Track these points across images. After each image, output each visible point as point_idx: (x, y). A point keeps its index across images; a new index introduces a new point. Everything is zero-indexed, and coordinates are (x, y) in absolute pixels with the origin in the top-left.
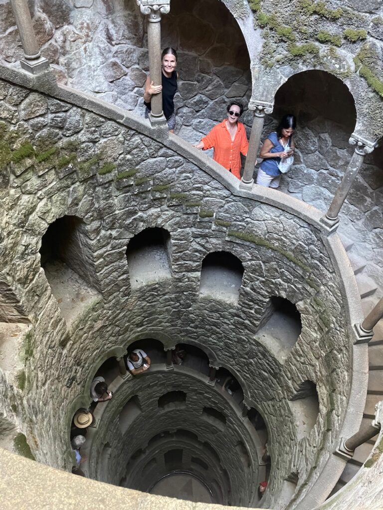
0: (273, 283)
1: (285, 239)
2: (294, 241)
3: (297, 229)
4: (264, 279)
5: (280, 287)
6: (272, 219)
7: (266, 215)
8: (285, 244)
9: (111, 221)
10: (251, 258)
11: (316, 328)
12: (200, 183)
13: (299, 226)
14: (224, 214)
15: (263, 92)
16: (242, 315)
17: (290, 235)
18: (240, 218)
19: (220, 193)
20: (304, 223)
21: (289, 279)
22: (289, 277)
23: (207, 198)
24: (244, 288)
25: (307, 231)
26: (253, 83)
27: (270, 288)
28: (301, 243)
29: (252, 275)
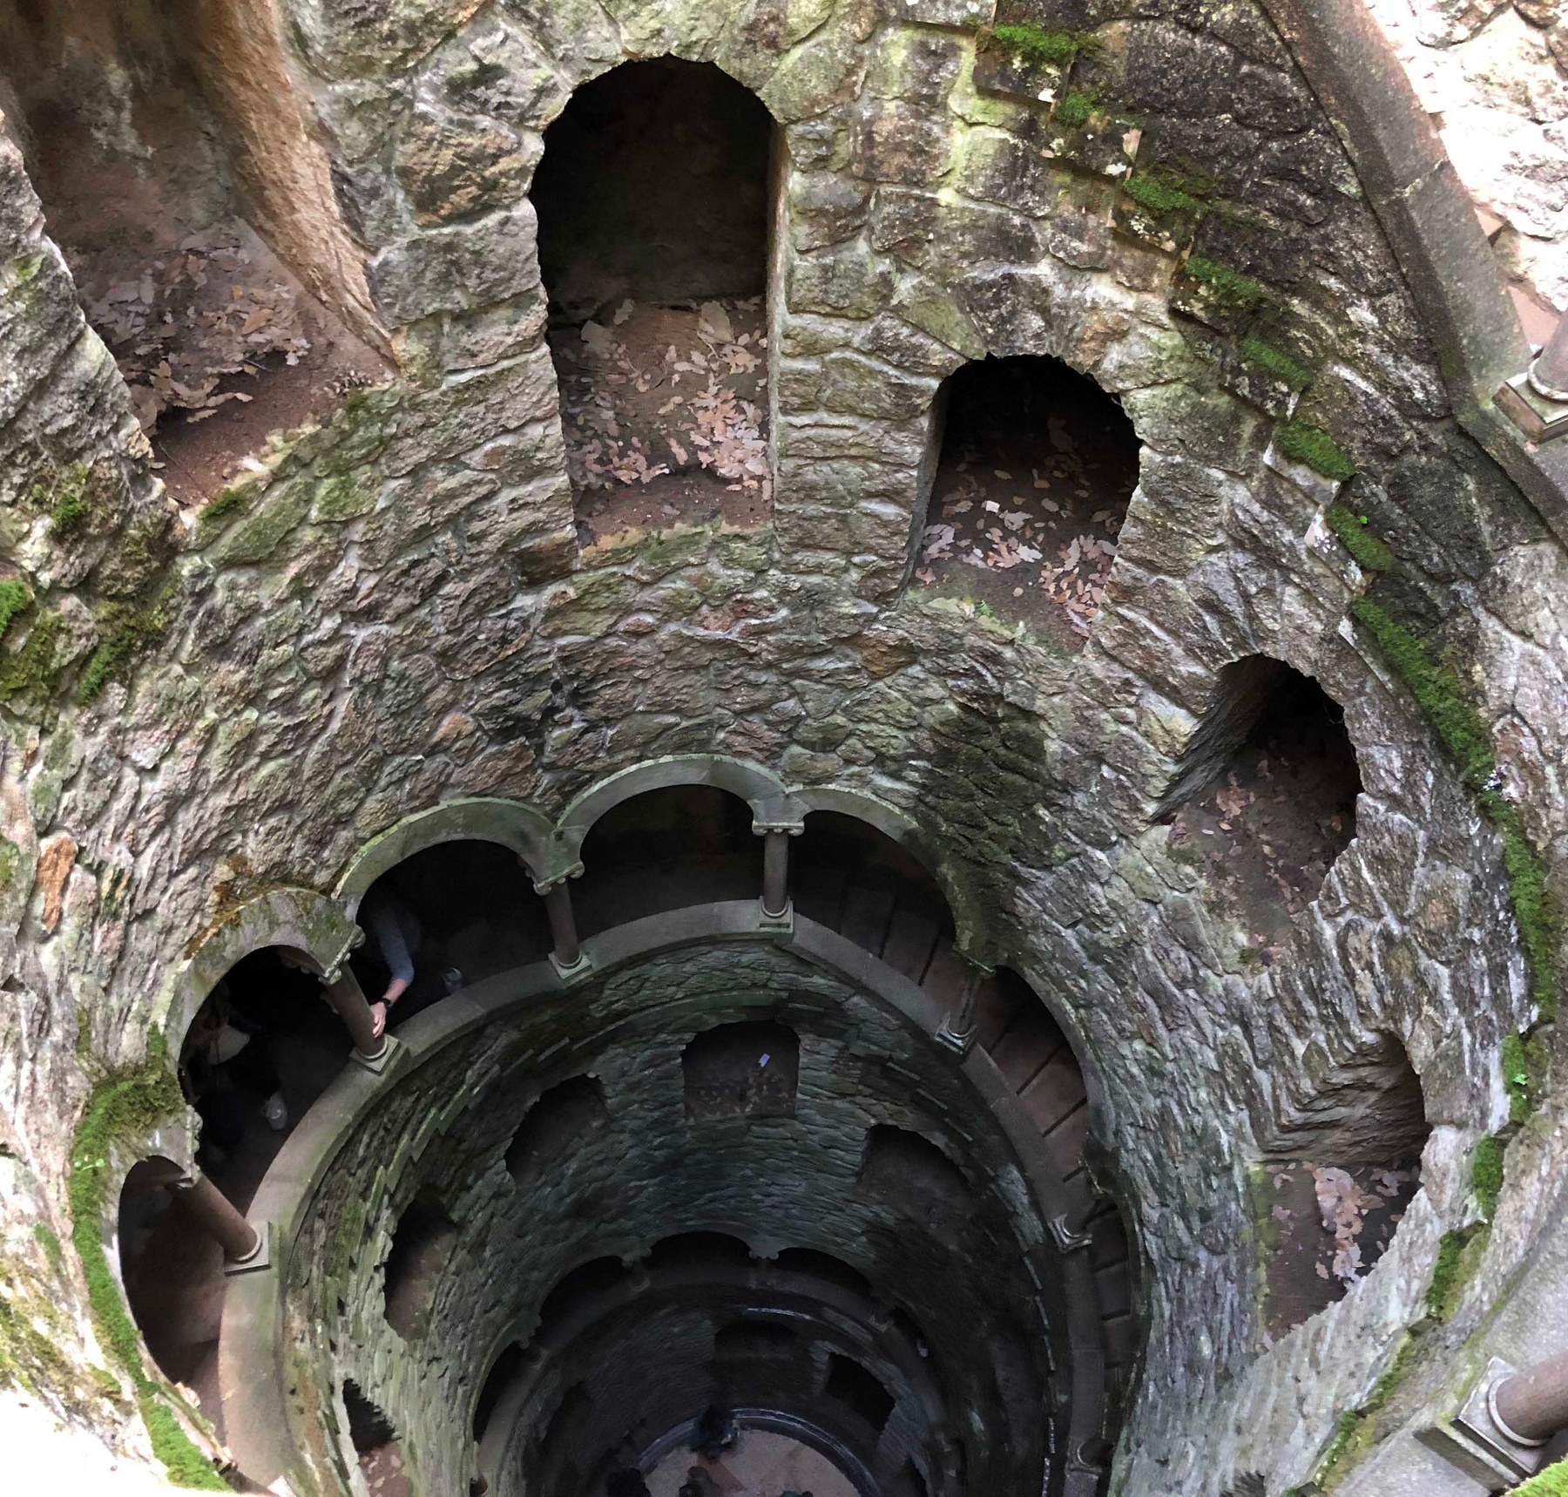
0: (1415, 969)
1: (1555, 789)
4: (1396, 929)
5: (1426, 1009)
9: (907, 223)
10: (1397, 791)
12: (1341, 274)
19: (1405, 374)
22: (1477, 982)
24: (1319, 916)
29: (1366, 874)
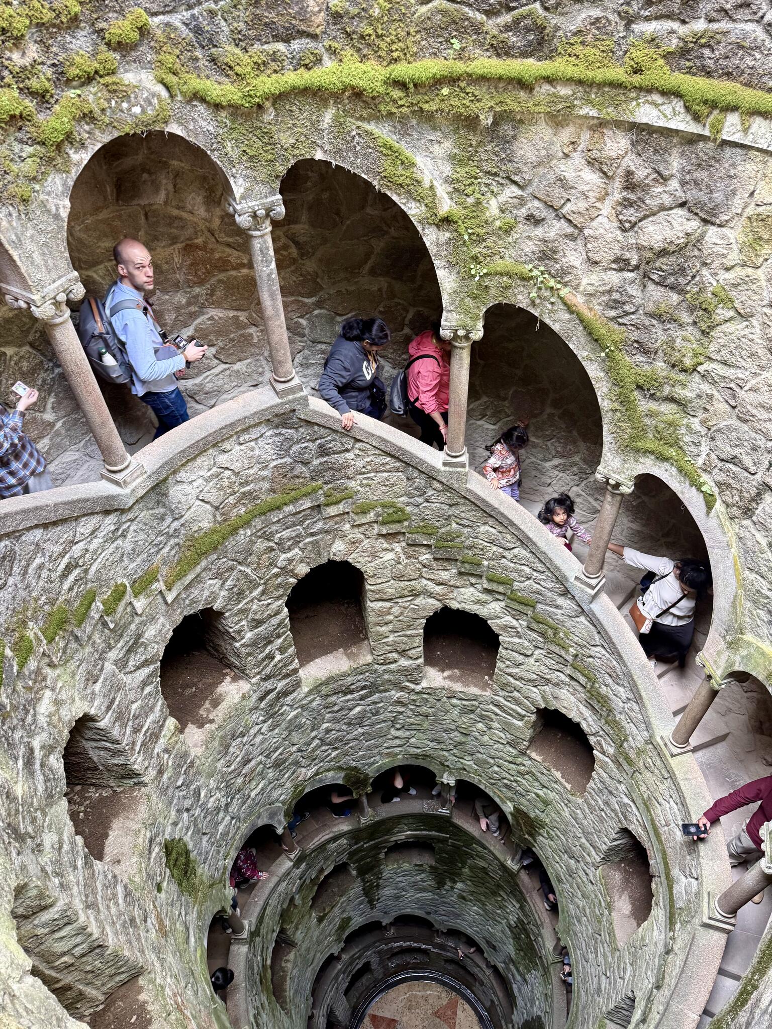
0: (277, 575)
1: (248, 488)
2: (264, 473)
3: (253, 449)
4: (261, 588)
5: (292, 567)
6: (208, 480)
7: (195, 484)
8: (254, 494)
10: (221, 582)
11: (385, 545)
12: (62, 555)
13: (253, 443)
14: (135, 564)
15: (46, 262)
16: (268, 685)
17: (251, 472)
18: (162, 538)
19: (102, 534)
20: (259, 429)
21: (297, 536)
22: (294, 534)
23: (93, 569)
24: (243, 641)
25: (271, 437)
26: (16, 258)
27: (280, 586)
28: (275, 463)
29: (240, 606)
